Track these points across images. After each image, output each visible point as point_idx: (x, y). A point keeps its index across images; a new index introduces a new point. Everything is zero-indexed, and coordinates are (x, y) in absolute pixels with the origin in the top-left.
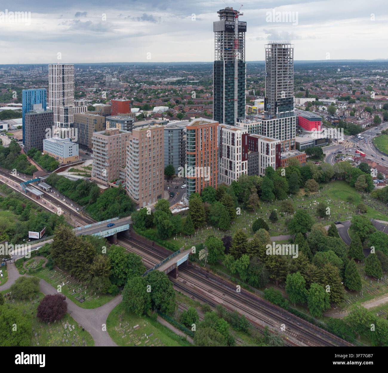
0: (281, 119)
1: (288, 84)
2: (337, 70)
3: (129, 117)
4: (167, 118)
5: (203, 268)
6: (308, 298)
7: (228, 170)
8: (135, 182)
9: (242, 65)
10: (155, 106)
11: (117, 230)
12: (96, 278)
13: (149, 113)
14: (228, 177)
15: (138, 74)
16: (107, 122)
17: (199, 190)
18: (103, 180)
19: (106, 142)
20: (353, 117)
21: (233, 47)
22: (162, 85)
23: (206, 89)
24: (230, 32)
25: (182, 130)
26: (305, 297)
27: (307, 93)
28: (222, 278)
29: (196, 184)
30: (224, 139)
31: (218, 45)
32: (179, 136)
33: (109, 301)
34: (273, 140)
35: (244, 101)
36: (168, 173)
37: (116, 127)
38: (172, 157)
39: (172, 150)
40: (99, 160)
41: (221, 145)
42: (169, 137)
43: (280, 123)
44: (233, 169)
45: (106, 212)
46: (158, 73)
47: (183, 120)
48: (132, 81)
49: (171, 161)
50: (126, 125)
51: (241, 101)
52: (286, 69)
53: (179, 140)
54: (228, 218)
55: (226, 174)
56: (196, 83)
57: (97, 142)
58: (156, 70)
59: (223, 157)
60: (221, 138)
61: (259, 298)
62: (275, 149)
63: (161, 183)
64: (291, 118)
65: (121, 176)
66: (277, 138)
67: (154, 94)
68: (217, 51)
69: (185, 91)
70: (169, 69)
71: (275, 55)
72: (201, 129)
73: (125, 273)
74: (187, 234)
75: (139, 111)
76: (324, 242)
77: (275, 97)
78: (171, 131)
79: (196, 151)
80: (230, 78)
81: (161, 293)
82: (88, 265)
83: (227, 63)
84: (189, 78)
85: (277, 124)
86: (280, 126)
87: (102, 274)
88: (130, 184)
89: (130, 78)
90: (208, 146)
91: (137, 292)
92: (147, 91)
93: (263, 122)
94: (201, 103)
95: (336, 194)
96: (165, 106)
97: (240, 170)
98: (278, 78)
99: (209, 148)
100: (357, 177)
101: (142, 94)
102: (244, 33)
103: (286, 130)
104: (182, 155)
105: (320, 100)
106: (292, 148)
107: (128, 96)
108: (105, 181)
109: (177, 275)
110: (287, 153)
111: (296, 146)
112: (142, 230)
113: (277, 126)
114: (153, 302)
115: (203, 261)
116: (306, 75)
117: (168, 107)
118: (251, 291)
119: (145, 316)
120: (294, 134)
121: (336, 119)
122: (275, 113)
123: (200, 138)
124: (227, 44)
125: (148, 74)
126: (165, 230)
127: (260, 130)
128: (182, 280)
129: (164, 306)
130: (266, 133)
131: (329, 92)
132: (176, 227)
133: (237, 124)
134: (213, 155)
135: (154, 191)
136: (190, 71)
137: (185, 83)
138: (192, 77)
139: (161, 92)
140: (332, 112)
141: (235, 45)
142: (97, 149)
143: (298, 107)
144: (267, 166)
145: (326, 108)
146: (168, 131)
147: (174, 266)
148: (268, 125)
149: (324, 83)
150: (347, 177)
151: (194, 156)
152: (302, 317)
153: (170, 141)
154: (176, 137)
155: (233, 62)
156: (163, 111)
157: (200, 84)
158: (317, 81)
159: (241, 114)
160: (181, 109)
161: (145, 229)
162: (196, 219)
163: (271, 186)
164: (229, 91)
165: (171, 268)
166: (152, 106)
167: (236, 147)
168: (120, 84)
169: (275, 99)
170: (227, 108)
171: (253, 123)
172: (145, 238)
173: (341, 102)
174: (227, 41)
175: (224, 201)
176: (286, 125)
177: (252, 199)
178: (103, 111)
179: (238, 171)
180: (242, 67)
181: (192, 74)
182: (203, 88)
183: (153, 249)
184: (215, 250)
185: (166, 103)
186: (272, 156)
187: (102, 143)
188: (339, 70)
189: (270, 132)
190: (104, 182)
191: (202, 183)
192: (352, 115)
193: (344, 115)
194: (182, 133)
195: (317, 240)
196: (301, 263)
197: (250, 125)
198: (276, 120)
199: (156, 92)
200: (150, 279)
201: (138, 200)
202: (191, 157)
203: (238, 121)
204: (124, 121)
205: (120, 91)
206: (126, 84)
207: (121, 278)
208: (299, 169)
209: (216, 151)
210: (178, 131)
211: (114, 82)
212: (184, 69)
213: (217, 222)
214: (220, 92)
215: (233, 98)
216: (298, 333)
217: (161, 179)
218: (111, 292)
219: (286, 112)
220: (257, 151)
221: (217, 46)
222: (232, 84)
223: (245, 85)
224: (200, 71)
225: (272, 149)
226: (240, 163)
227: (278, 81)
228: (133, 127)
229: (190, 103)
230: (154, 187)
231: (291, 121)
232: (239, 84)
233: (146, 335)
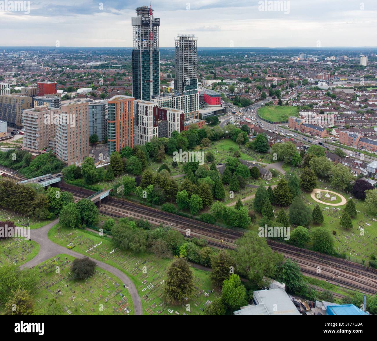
0: (187, 95)
1: (193, 68)
2: (245, 56)
3: (56, 97)
4: (90, 98)
5: (120, 199)
6: (190, 204)
7: (143, 135)
8: (64, 146)
9: (156, 53)
10: (79, 88)
11: (51, 182)
12: (38, 209)
13: (73, 94)
14: (143, 140)
15: (60, 58)
16: (34, 101)
17: (119, 150)
18: (34, 149)
19: (36, 117)
20: (247, 94)
21: (148, 38)
22: (85, 69)
23: (128, 73)
24: (146, 26)
25: (104, 105)
26: (188, 204)
27: (215, 75)
28: (134, 203)
29: (116, 145)
30: (139, 111)
31: (136, 36)
32: (102, 110)
33: (48, 224)
34: (178, 111)
35: (159, 82)
36: (93, 140)
37: (44, 105)
38: (96, 127)
39: (96, 122)
40: (30, 133)
41: (137, 116)
42: (93, 112)
43: (186, 99)
44: (146, 133)
45: (39, 171)
46: (81, 58)
47: (106, 99)
48: (54, 65)
49: (95, 130)
50: (53, 103)
51: (155, 82)
52: (192, 56)
53: (102, 113)
54: (140, 166)
55: (141, 138)
56: (119, 67)
57: (28, 117)
58: (78, 54)
59: (138, 125)
60: (137, 110)
61: (159, 210)
62: (179, 118)
63: (86, 147)
64: (195, 95)
65: (50, 145)
66: (179, 109)
67: (77, 77)
68: (135, 41)
69: (109, 74)
70: (92, 53)
71: (183, 46)
72: (120, 103)
73: (61, 205)
74: (109, 180)
75: (63, 93)
76: (205, 174)
77: (183, 78)
78: (94, 107)
79: (116, 120)
80: (146, 63)
81: (88, 212)
82: (30, 202)
83: (143, 51)
84: (112, 62)
85: (184, 99)
86: (186, 101)
87: (42, 206)
88: (60, 149)
89: (52, 62)
90: (125, 116)
91: (70, 212)
92: (70, 74)
93: (173, 98)
94: (123, 85)
95: (223, 147)
96: (89, 88)
97: (152, 134)
98: (185, 63)
99: (127, 118)
100: (238, 134)
101: (65, 77)
102: (157, 27)
103: (191, 104)
104: (104, 126)
105: (224, 81)
106: (196, 117)
107: (50, 79)
108: (36, 149)
109: (100, 206)
110: (191, 122)
111: (200, 116)
112: (72, 181)
113: (184, 102)
114: (82, 218)
115: (120, 194)
116: (218, 60)
117: (92, 89)
118: (154, 207)
119: (77, 228)
120: (197, 107)
121: (234, 96)
122: (183, 91)
123: (119, 110)
124: (143, 36)
125: (71, 58)
126: (90, 177)
127: (171, 104)
128: (104, 209)
129: (91, 220)
130: (176, 107)
131: (233, 74)
132: (100, 175)
133: (152, 100)
134: (130, 123)
135: (80, 153)
136: (114, 56)
137: (108, 67)
138: (115, 61)
139: (85, 76)
140: (232, 90)
141: (150, 37)
142: (28, 123)
143: (206, 87)
144: (174, 130)
145: (227, 87)
146: (92, 107)
147: (98, 200)
148: (177, 100)
149: (232, 67)
150: (232, 135)
151: (114, 124)
152: (186, 216)
153: (94, 115)
154: (99, 111)
155: (148, 51)
156: (87, 92)
157: (123, 68)
158: (227, 65)
159: (156, 92)
160: (104, 91)
161: (74, 179)
162: (115, 169)
163: (175, 144)
164: (146, 74)
165: (96, 200)
166: (76, 88)
167: (149, 116)
168: (41, 68)
169: (183, 81)
170: (144, 88)
171: (165, 99)
172: (74, 186)
173: (241, 82)
174: (143, 33)
175: (138, 155)
176: (191, 100)
177: (160, 153)
178: (29, 93)
179: (150, 135)
180: (156, 55)
181: (116, 58)
182: (126, 71)
183: (81, 193)
184: (129, 185)
185: (89, 85)
186: (178, 123)
187: (33, 118)
188: (246, 56)
189: (178, 106)
190: (34, 150)
191: (121, 144)
192: (247, 92)
193: (241, 92)
194: (104, 108)
195: (201, 173)
196: (186, 185)
197: (162, 100)
198: (183, 96)
199: (79, 75)
200: (80, 204)
201: (67, 160)
202: (111, 125)
203: (153, 98)
204: (51, 100)
205: (41, 75)
206: (48, 69)
207: (57, 208)
208: (197, 131)
209: (132, 120)
210: (101, 107)
211: (35, 66)
212: (108, 54)
213: (132, 170)
214: (137, 75)
215: (149, 80)
216: (182, 226)
217: (86, 143)
218: (50, 218)
219: (191, 90)
220: (167, 119)
221: (134, 37)
222: (148, 69)
223: (158, 69)
224: (123, 56)
225: (178, 118)
226: (152, 128)
227: (185, 66)
228: (60, 105)
229: (113, 84)
230: (80, 150)
231: (195, 97)
232: (154, 68)
233: (78, 237)
